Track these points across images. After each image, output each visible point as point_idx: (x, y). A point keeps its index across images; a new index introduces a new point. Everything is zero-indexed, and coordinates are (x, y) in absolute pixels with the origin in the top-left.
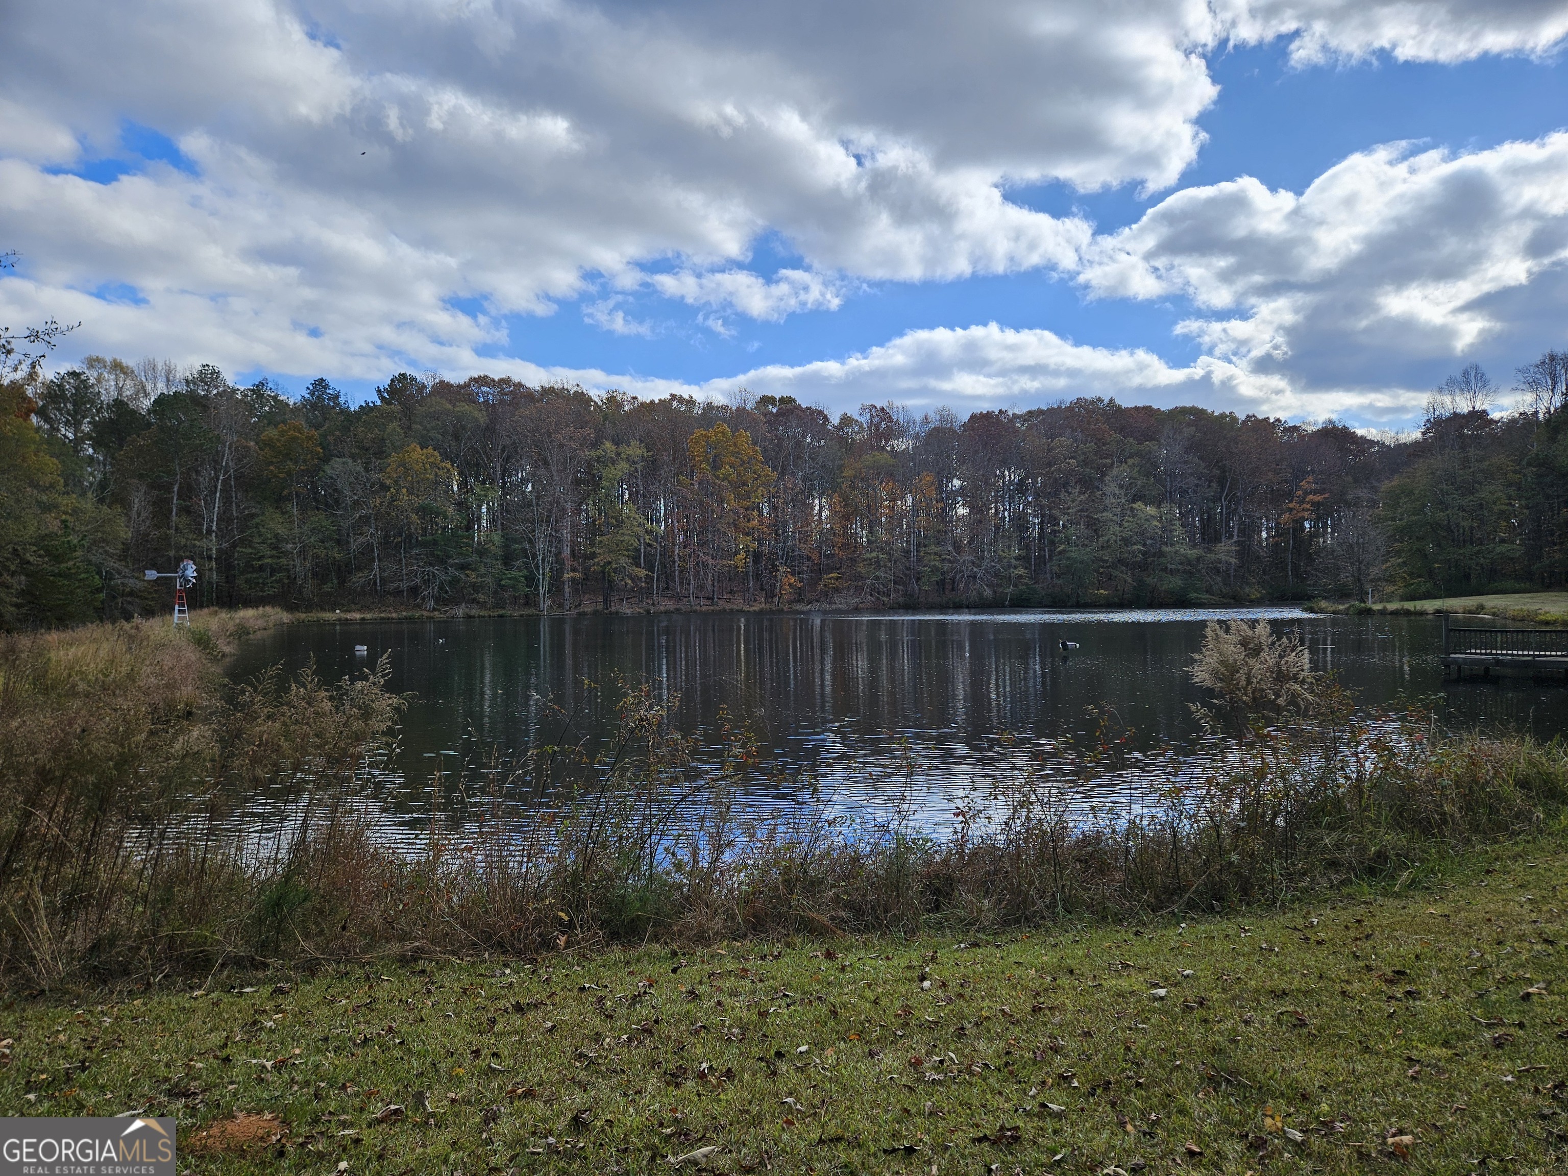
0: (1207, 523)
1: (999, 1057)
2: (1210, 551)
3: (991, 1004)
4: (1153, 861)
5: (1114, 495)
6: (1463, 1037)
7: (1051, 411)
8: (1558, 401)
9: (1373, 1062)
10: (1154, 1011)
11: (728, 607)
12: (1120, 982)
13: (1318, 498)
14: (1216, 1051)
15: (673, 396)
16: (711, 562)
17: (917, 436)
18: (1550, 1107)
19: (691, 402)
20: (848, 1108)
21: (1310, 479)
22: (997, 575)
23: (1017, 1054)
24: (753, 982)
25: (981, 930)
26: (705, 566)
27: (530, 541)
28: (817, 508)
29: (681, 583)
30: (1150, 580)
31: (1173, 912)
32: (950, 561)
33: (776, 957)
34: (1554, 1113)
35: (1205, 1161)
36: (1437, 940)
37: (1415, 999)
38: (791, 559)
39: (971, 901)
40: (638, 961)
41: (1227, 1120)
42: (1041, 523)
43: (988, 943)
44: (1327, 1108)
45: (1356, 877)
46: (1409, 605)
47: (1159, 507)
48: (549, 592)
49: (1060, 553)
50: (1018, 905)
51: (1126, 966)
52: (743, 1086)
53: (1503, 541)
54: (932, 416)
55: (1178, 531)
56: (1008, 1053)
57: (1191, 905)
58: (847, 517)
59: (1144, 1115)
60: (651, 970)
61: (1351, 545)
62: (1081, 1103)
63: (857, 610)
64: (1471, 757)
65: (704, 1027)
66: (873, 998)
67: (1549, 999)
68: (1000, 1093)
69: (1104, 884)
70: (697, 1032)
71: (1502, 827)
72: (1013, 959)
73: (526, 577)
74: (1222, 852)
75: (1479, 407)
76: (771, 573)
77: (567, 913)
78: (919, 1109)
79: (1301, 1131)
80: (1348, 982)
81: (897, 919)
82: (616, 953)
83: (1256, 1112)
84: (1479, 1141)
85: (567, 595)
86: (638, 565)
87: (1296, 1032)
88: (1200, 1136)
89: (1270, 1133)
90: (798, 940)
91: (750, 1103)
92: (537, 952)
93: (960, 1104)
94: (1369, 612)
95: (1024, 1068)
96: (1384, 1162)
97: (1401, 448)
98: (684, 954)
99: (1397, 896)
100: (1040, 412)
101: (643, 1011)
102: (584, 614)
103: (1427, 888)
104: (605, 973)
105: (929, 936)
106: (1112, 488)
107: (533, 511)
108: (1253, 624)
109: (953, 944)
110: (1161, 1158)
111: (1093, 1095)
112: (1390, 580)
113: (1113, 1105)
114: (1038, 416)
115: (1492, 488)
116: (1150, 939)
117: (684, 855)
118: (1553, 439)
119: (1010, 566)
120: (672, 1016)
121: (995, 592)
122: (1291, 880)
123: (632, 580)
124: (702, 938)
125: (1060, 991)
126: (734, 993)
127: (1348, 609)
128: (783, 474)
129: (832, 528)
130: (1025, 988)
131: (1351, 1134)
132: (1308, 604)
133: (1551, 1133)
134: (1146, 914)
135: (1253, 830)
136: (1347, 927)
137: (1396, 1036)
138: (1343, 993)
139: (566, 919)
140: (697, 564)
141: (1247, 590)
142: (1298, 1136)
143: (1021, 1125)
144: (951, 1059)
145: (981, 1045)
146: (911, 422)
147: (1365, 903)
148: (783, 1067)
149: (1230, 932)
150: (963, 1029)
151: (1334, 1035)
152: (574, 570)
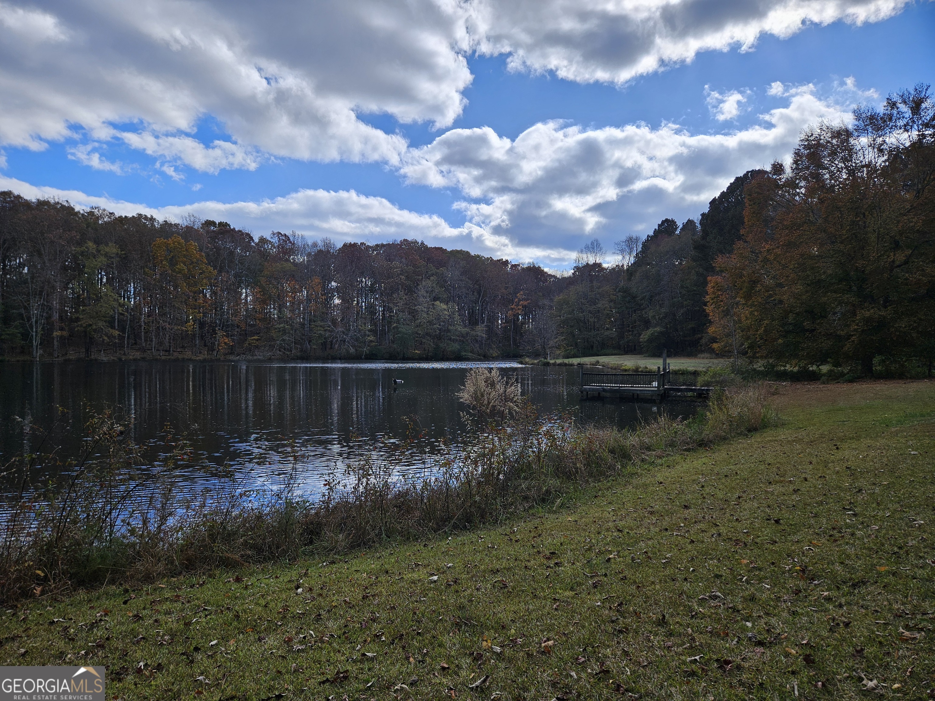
0: (472, 314)
1: (340, 629)
2: (473, 330)
3: (338, 598)
4: (436, 503)
5: (423, 296)
6: (579, 584)
7: (389, 245)
8: (632, 260)
9: (537, 603)
10: (430, 589)
11: (180, 357)
12: (413, 575)
13: (525, 303)
14: (461, 608)
15: (140, 215)
16: (168, 326)
17: (309, 255)
18: (616, 615)
19: (152, 219)
20: (240, 677)
21: (522, 293)
22: (357, 340)
23: (351, 625)
24: (183, 603)
25: (338, 553)
26: (164, 329)
27: (25, 308)
28: (244, 295)
29: (146, 341)
30: (441, 345)
31: (445, 532)
32: (329, 331)
33: (201, 585)
34: (617, 619)
35: (450, 671)
36: (571, 534)
37: (559, 567)
38: (226, 326)
39: (332, 537)
40: (98, 598)
41: (464, 647)
42: (383, 311)
43: (341, 560)
44: (514, 632)
45: (536, 504)
46: (566, 361)
47: (447, 304)
48: (41, 344)
49: (394, 328)
50: (360, 536)
51: (417, 565)
52: (168, 674)
53: (607, 329)
54: (320, 243)
55: (457, 316)
56: (346, 626)
57: (455, 527)
58: (264, 302)
59: (420, 650)
60: (107, 603)
61: (540, 329)
62: (386, 649)
63: (270, 360)
64: (589, 438)
65: (143, 638)
66: (264, 604)
67: (618, 560)
68: (339, 651)
69: (409, 519)
70: (138, 642)
71: (602, 473)
72: (353, 569)
73: (22, 334)
74: (471, 496)
75: (598, 261)
76: (212, 335)
77: (43, 571)
78: (288, 669)
79: (501, 646)
80: (529, 561)
81: (285, 552)
82: (82, 594)
83: (478, 639)
84: (584, 639)
85: (55, 347)
86: (113, 327)
87: (502, 591)
88: (449, 658)
89: (485, 650)
90: (217, 572)
91: (173, 684)
92: (17, 600)
93: (314, 662)
94: (548, 364)
95: (355, 633)
96: (540, 657)
97: (564, 279)
98: (134, 591)
99: (555, 512)
100: (383, 245)
101: (99, 633)
102: (69, 360)
103: (568, 507)
104: (70, 609)
105: (305, 560)
106: (422, 292)
107: (28, 287)
108: (490, 370)
109: (319, 563)
110: (427, 674)
111: (393, 644)
112: (558, 348)
113: (404, 648)
114: (381, 249)
115: (604, 302)
116: (432, 548)
117: (137, 523)
118: (629, 279)
119: (365, 335)
120: (121, 633)
121: (356, 350)
122: (505, 508)
123: (109, 337)
124: (148, 578)
125: (379, 584)
126: (168, 613)
127: (539, 362)
128: (220, 272)
129: (254, 308)
130: (359, 585)
131: (525, 644)
132: (520, 360)
133: (615, 629)
134: (431, 534)
135: (487, 482)
136: (530, 531)
137: (549, 588)
138: (526, 567)
139: (43, 575)
140: (158, 327)
141: (491, 351)
142: (498, 649)
143: (349, 668)
144: (311, 635)
145: (330, 624)
146: (305, 246)
147: (540, 517)
148: (199, 656)
149: (474, 540)
150: (319, 615)
151: (520, 591)
152: (62, 329)
